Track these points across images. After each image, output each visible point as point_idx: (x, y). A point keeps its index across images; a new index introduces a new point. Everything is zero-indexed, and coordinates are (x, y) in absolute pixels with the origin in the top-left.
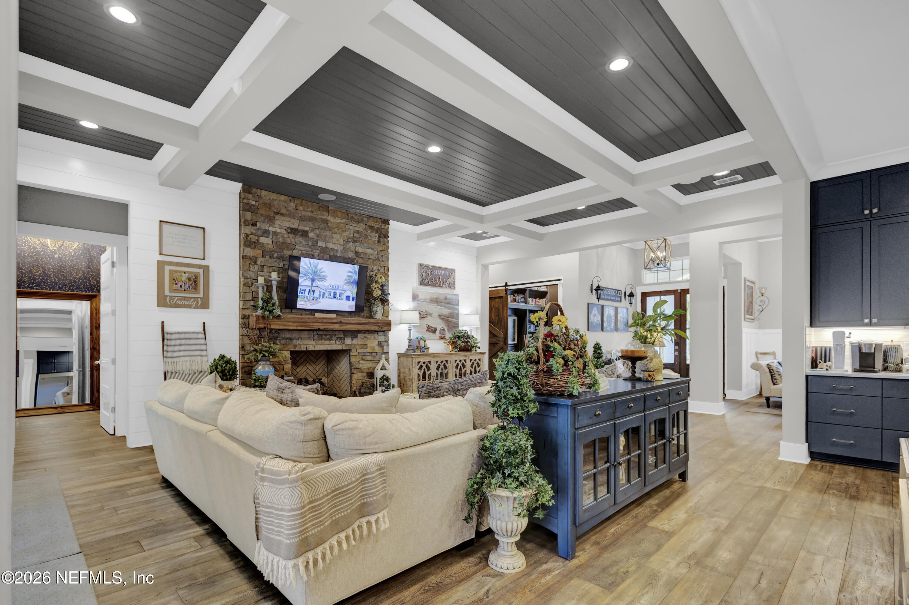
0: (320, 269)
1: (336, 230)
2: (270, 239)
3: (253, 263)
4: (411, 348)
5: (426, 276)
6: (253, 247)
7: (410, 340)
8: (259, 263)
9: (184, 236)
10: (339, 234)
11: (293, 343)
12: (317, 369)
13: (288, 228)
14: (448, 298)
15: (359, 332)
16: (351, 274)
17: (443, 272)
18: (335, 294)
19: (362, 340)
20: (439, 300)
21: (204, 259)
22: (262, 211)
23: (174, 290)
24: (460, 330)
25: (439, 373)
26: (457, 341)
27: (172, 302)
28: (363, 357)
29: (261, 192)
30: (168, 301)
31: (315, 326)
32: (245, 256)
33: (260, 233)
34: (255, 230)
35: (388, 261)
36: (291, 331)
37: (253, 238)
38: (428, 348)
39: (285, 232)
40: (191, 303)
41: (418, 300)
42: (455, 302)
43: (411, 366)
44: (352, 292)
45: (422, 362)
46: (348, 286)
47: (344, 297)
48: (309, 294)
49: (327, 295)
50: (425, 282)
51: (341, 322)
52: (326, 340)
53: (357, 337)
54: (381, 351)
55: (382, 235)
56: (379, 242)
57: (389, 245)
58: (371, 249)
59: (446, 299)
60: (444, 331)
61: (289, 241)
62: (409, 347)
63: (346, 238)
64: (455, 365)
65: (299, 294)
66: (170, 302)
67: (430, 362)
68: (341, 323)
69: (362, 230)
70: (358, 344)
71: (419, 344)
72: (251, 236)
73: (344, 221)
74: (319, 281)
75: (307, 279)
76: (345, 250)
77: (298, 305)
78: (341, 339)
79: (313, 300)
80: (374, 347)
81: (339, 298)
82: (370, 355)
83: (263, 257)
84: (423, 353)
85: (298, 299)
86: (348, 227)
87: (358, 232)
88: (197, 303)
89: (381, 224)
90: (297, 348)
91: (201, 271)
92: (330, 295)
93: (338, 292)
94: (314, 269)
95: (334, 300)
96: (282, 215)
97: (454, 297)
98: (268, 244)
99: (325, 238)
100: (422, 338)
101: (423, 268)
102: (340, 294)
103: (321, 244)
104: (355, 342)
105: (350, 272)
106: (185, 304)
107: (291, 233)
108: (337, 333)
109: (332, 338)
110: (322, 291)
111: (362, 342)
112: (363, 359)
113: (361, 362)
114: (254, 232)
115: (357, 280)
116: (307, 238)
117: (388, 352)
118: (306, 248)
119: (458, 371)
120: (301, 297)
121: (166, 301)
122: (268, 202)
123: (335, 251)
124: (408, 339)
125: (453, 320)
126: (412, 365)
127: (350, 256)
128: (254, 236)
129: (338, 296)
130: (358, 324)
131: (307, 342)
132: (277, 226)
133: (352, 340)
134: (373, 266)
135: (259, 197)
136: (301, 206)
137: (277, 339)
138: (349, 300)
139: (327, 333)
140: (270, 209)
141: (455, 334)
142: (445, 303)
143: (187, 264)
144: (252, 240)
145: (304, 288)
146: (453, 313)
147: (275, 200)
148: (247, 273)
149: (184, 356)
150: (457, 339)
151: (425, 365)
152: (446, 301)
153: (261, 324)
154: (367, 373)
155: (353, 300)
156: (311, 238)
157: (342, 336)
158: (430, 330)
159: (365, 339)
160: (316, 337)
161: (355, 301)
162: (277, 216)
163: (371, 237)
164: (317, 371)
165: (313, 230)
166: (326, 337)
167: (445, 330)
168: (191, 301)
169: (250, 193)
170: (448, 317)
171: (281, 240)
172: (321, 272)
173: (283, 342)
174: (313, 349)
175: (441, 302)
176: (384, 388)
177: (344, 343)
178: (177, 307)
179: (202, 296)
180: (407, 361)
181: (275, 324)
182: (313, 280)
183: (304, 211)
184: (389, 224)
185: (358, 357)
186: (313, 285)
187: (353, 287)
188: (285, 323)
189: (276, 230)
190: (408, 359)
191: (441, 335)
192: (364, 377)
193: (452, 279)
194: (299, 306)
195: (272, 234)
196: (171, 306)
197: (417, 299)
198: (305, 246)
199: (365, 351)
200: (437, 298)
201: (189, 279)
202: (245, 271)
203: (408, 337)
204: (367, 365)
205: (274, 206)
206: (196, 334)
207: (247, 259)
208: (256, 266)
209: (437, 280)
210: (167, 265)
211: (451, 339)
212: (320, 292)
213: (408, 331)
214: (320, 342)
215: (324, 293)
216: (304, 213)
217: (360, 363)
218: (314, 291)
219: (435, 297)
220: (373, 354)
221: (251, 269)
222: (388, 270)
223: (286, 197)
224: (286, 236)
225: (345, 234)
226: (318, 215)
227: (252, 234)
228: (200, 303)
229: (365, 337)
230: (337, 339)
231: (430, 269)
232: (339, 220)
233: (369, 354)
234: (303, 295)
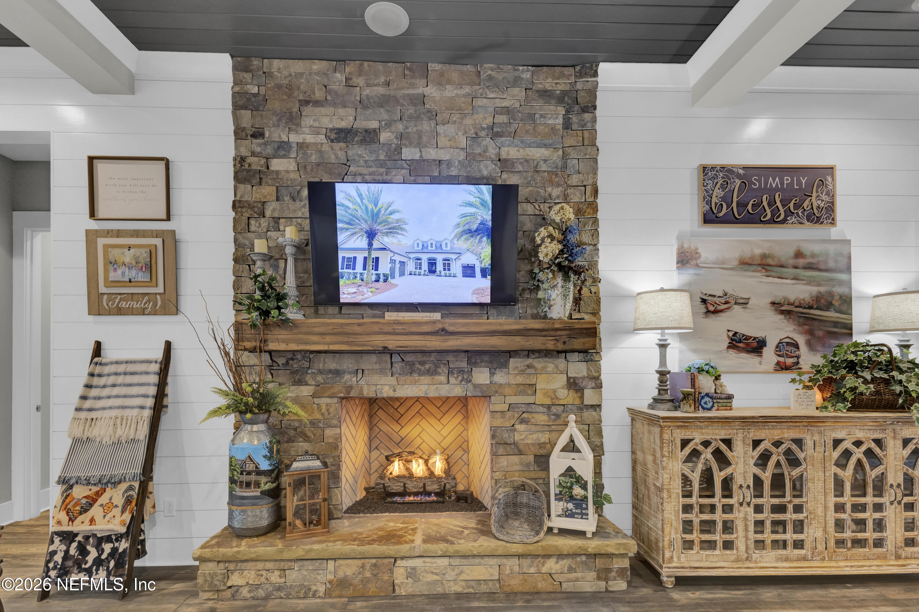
0: (385, 206)
1: (446, 115)
2: (292, 160)
3: (256, 216)
4: (667, 397)
5: (723, 199)
6: (256, 181)
7: (663, 374)
8: (268, 213)
9: (134, 179)
10: (454, 122)
11: (343, 381)
12: (445, 432)
13: (332, 130)
14: (807, 252)
15: (511, 353)
16: (472, 210)
17: (787, 180)
18: (432, 264)
19: (522, 372)
20: (770, 261)
21: (168, 219)
22: (275, 105)
23: (112, 282)
24: (856, 345)
25: (767, 476)
26: (843, 378)
27: (112, 305)
28: (525, 415)
29: (271, 64)
30: (105, 304)
31: (376, 343)
32: (240, 201)
33: (269, 150)
34: (259, 145)
35: (595, 171)
36: (337, 355)
37: (256, 163)
38: (730, 397)
39: (325, 141)
40: (145, 304)
41: (697, 265)
42: (836, 261)
43: (658, 449)
44: (479, 255)
45: (698, 440)
46: (467, 240)
47: (456, 268)
48: (364, 269)
49: (410, 266)
50: (721, 214)
51: (443, 330)
52: (421, 374)
53: (505, 365)
54: (577, 402)
55: (577, 108)
56: (567, 125)
57: (598, 127)
58: (545, 146)
59: (799, 254)
60: (794, 349)
61: (333, 159)
62: (659, 394)
63: (473, 131)
64: (836, 454)
65: (340, 270)
66: (107, 305)
67: (728, 442)
68: (444, 332)
69: (517, 105)
70: (509, 385)
71: (693, 385)
72: (249, 160)
73: (467, 90)
74: (387, 234)
75: (355, 233)
76: (471, 158)
77: (341, 296)
78: (461, 371)
79: (377, 281)
80: (555, 391)
81: (443, 273)
82: (545, 410)
83: (278, 199)
84: (701, 414)
85: (341, 282)
86: (479, 102)
87: (507, 111)
88: (155, 304)
89: (573, 79)
90: (353, 391)
91: (158, 242)
92: (419, 266)
93: (439, 258)
94: (370, 206)
95: (432, 278)
96: (317, 103)
97: (832, 249)
98: (287, 172)
99: (420, 137)
100: (706, 368)
101: (715, 177)
102: (447, 265)
103: (409, 153)
104: (500, 377)
105: (471, 205)
106: (134, 306)
107: (338, 140)
108: (450, 358)
109: (440, 370)
110: (398, 258)
111: (520, 380)
112: (523, 421)
113: (517, 427)
114: (258, 149)
115: (490, 224)
116: (375, 146)
117: (599, 406)
118: (372, 170)
119: (847, 474)
120: (346, 276)
121: (102, 303)
122: (286, 82)
123: (444, 166)
124: (658, 372)
125: (831, 315)
126: (662, 448)
127: (485, 173)
128: (257, 159)
129: (439, 267)
130: (492, 333)
131: (375, 378)
132: (307, 130)
133: (492, 374)
134: (549, 189)
135: (268, 75)
136: (360, 76)
137: (307, 373)
138: (473, 275)
139: (424, 359)
140: (290, 96)
141: (835, 355)
142: (796, 267)
143: (134, 231)
144: (254, 167)
145: (351, 255)
146: (831, 294)
147: (301, 74)
148: (243, 238)
149: (110, 408)
150: (844, 372)
151: (710, 449)
152: (801, 262)
153: (248, 340)
154: (536, 456)
155: (484, 275)
156: (384, 144)
157: (464, 364)
158: (741, 345)
159: (529, 371)
160: (397, 366)
161: (489, 277)
162: (305, 108)
163: (542, 116)
164: (445, 438)
165: (389, 125)
166: (423, 368)
167: (797, 346)
168: (144, 301)
169: (247, 70)
170: (810, 308)
171: (314, 158)
172: (391, 214)
173: (320, 378)
174: (391, 394)
175: (782, 266)
176: (570, 506)
177: (470, 381)
178: (121, 315)
179: (162, 291)
180: (650, 432)
181: (278, 341)
182: (371, 235)
183: (368, 85)
184: (595, 74)
185: (509, 414)
186: (374, 246)
187: (480, 241)
188: (301, 336)
189: (305, 139)
190: (652, 428)
191: (781, 359)
192: (528, 465)
193: (824, 197)
194: (344, 298)
195: (295, 149)
196: (109, 313)
197: (693, 262)
198: (371, 164)
199: (530, 400)
200: (764, 256)
201: (135, 259)
202: (240, 233)
203: (656, 365)
204: (535, 436)
205: (299, 88)
206: (147, 365)
207: (243, 207)
208: (262, 220)
209: (765, 203)
210: (101, 237)
211: (819, 372)
212: (393, 261)
213: (657, 350)
214: (409, 378)
215: (402, 263)
216: (367, 91)
217: (515, 430)
218: (377, 259)
219: (758, 252)
220: (554, 409)
221: (253, 228)
222: (596, 192)
223: (325, 63)
224: (326, 148)
225: (468, 121)
226: (402, 88)
227: (253, 154)
228: (159, 303)
229: (528, 366)
230: (450, 372)
231: (739, 176)
232: (450, 92)
233: (541, 409)
234: (351, 271)
